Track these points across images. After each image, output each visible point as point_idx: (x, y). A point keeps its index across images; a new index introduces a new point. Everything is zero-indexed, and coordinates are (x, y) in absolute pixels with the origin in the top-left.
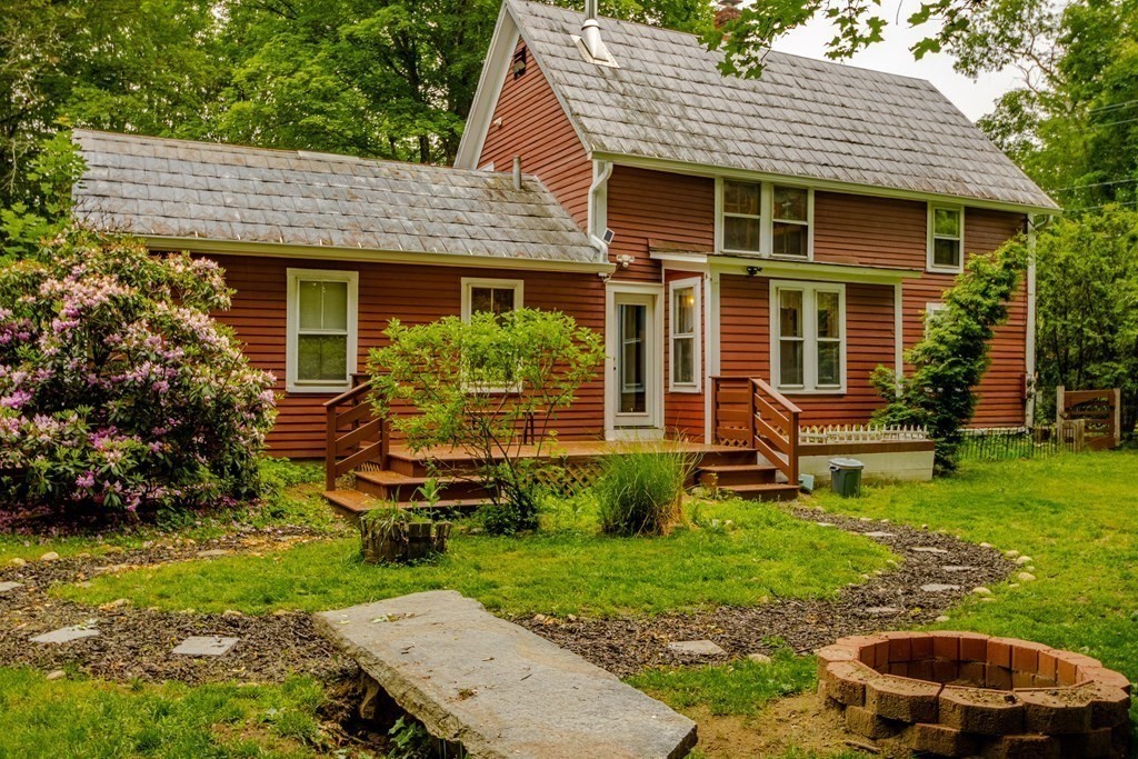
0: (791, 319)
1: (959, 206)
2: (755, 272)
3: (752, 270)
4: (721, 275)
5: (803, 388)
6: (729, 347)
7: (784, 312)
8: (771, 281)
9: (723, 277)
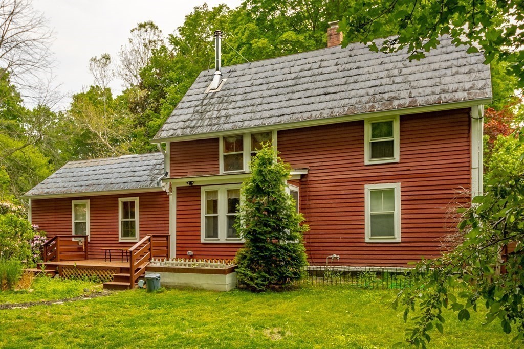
0: (213, 206)
1: (394, 117)
2: (192, 184)
3: (191, 183)
4: (177, 187)
5: (219, 240)
6: (180, 221)
7: (208, 202)
8: (202, 187)
9: (178, 189)
